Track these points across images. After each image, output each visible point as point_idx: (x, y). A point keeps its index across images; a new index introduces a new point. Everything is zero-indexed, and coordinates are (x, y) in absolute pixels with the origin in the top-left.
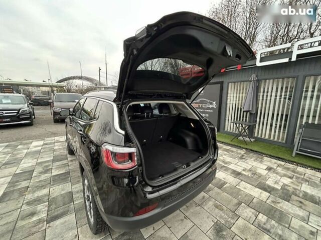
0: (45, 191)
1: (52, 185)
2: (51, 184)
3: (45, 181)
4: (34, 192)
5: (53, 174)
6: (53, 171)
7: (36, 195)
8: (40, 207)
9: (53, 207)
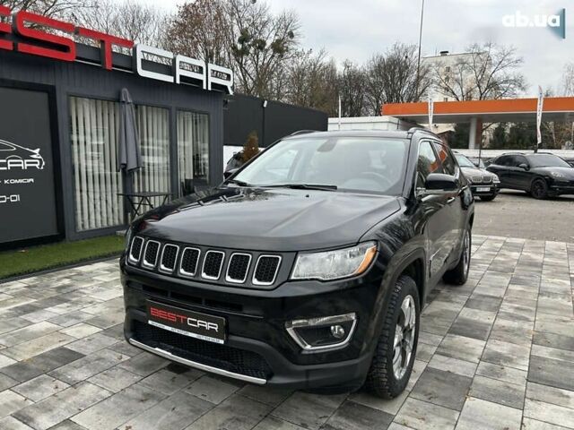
0: (501, 322)
1: (489, 325)
2: (490, 328)
3: (500, 338)
4: (520, 329)
5: (483, 343)
6: (479, 351)
7: (516, 323)
8: (511, 311)
9: (494, 305)
